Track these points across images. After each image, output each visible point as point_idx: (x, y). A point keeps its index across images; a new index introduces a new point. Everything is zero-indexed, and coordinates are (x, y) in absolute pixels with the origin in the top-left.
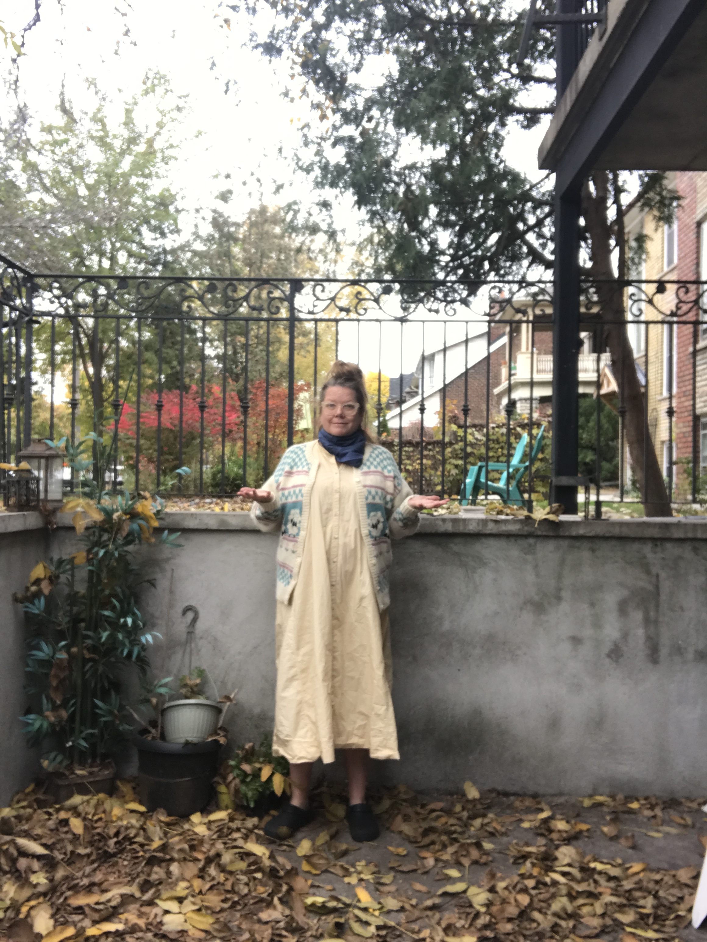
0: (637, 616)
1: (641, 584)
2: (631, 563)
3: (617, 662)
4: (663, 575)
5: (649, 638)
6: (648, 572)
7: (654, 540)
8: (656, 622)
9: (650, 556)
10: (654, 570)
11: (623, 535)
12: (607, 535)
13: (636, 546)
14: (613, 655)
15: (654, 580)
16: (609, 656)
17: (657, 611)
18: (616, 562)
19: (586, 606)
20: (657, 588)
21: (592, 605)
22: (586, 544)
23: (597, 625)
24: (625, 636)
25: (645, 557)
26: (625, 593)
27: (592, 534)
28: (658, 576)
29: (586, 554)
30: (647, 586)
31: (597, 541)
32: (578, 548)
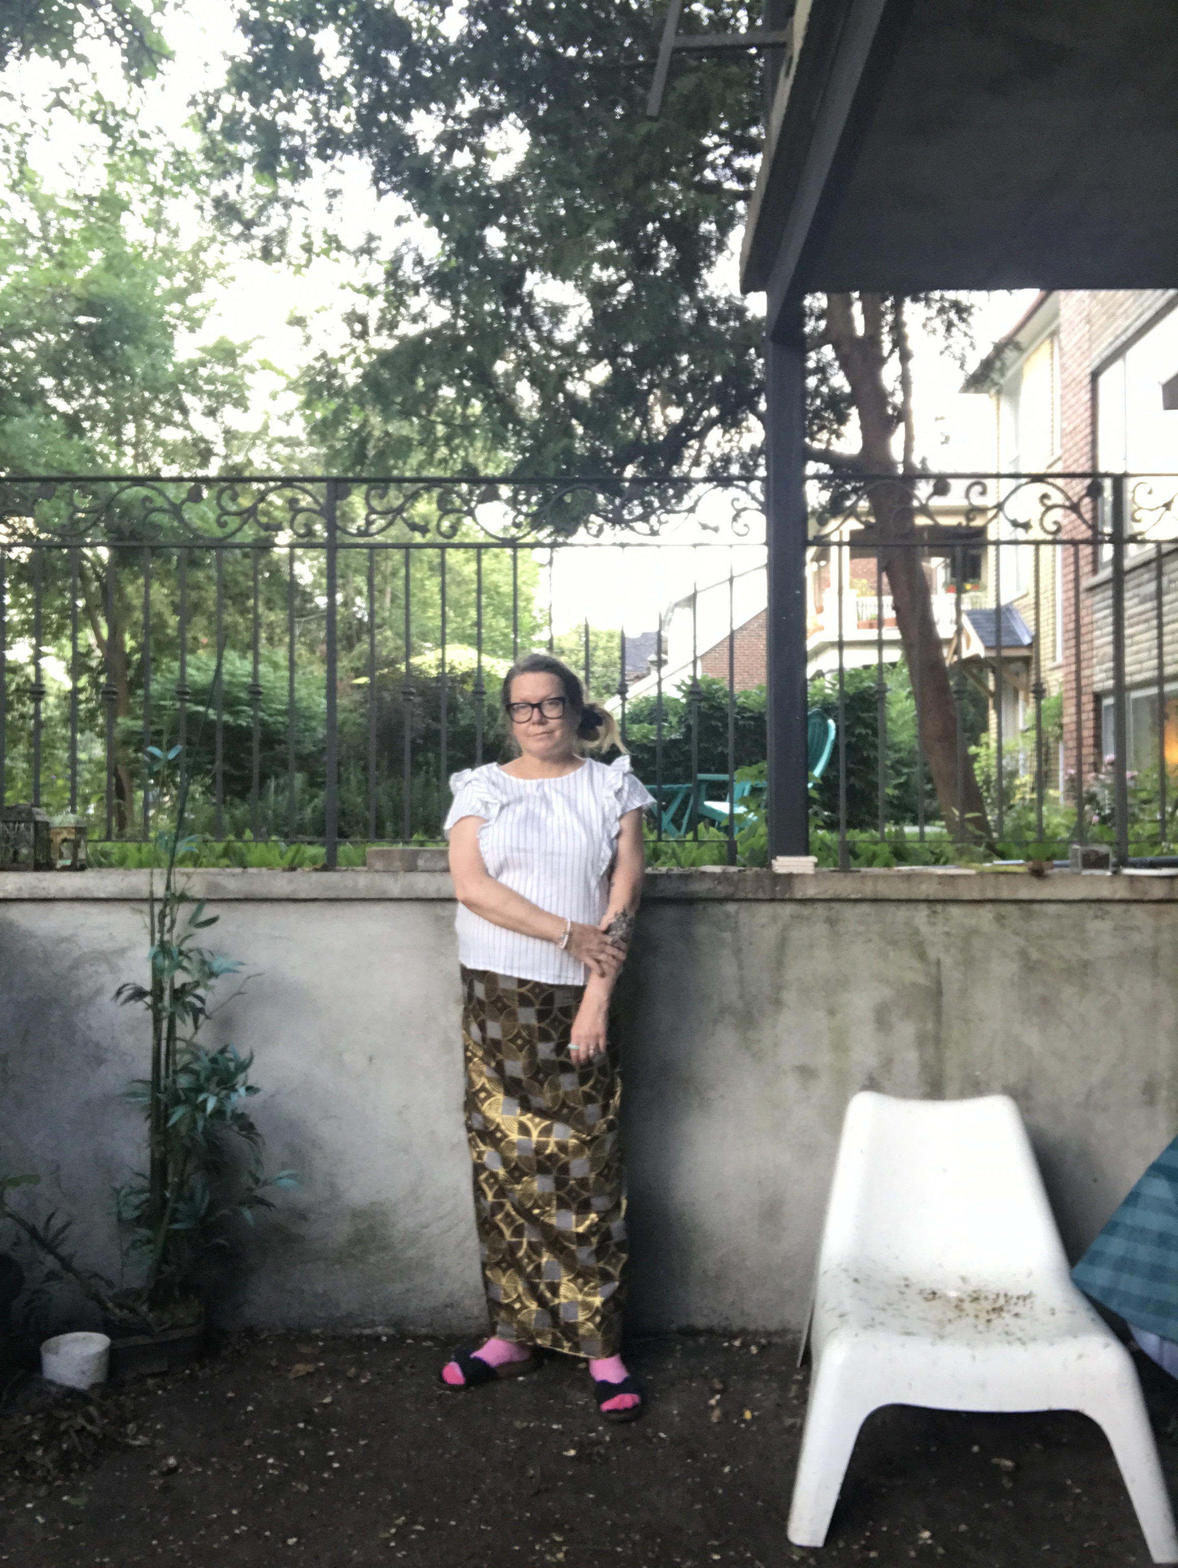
0: (906, 1030)
1: (911, 977)
2: (894, 943)
4: (947, 961)
5: (925, 1066)
6: (922, 956)
7: (930, 902)
8: (937, 1040)
9: (924, 929)
10: (933, 953)
11: (880, 896)
12: (853, 896)
13: (902, 913)
15: (933, 969)
17: (939, 1021)
18: (870, 940)
19: (821, 1014)
20: (939, 983)
21: (832, 1012)
22: (820, 910)
23: (840, 1045)
24: (887, 1063)
25: (916, 932)
26: (887, 993)
27: (828, 894)
28: (938, 963)
29: (821, 929)
30: (922, 980)
31: (837, 906)
32: (808, 918)
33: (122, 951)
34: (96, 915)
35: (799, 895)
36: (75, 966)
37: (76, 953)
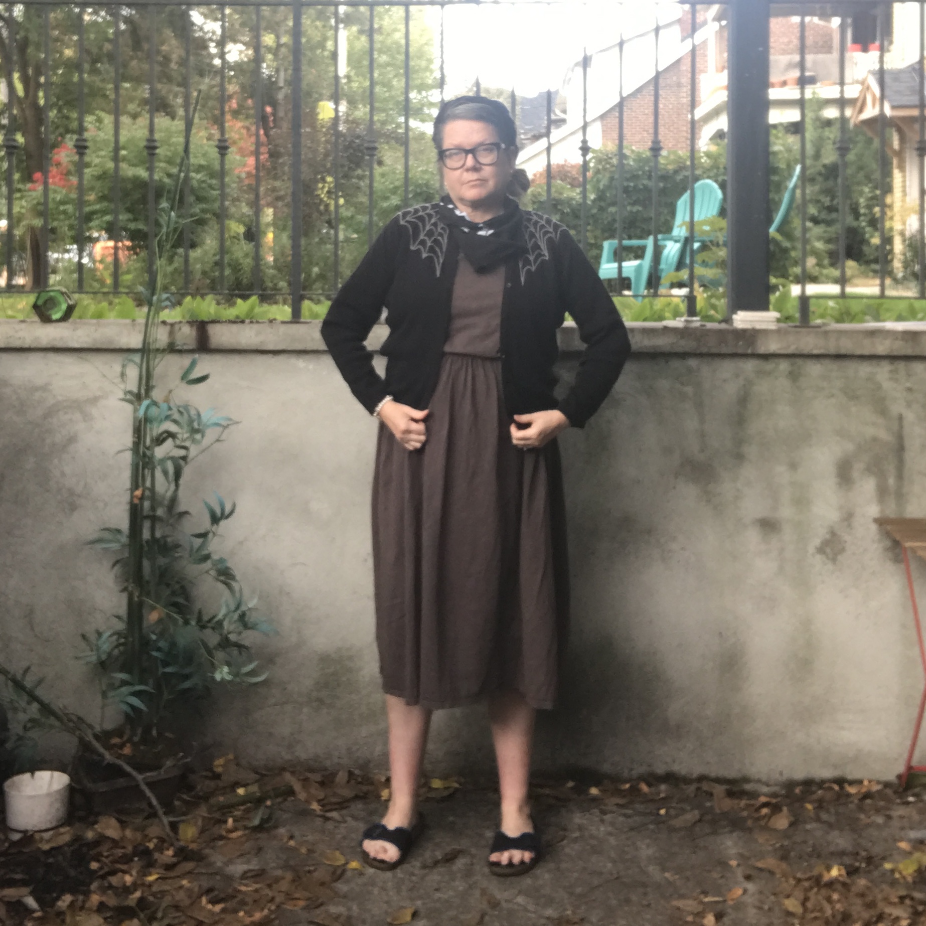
0: (867, 486)
1: (872, 431)
2: (856, 398)
3: (834, 560)
4: (910, 416)
6: (883, 411)
7: (892, 358)
8: (897, 494)
9: (887, 385)
10: (895, 409)
11: (843, 351)
12: (815, 352)
13: (864, 369)
14: (828, 550)
15: (896, 425)
16: (821, 550)
17: (900, 477)
18: (833, 396)
19: (783, 468)
20: (901, 439)
21: (793, 467)
22: (784, 366)
23: (801, 499)
24: (848, 517)
25: (879, 387)
26: (850, 447)
27: (791, 350)
28: (901, 418)
29: (782, 383)
30: (884, 435)
31: (799, 361)
32: (769, 373)
33: (94, 400)
34: (70, 366)
35: (762, 350)
36: (49, 414)
37: (51, 401)
